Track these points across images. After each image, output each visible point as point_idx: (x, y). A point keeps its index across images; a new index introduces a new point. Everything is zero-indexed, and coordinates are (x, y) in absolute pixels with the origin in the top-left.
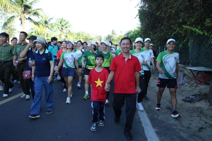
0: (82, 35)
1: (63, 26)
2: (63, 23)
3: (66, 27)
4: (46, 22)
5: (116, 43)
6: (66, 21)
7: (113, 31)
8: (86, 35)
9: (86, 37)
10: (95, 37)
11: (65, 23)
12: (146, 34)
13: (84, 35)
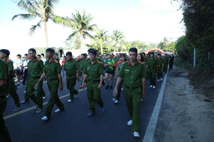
0: (137, 43)
1: (118, 37)
2: (118, 35)
3: (121, 38)
4: (102, 35)
5: (168, 49)
6: (120, 32)
7: (165, 39)
8: (140, 43)
9: (140, 45)
10: (150, 44)
11: (119, 34)
12: (192, 39)
13: (139, 43)
